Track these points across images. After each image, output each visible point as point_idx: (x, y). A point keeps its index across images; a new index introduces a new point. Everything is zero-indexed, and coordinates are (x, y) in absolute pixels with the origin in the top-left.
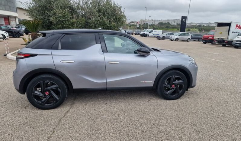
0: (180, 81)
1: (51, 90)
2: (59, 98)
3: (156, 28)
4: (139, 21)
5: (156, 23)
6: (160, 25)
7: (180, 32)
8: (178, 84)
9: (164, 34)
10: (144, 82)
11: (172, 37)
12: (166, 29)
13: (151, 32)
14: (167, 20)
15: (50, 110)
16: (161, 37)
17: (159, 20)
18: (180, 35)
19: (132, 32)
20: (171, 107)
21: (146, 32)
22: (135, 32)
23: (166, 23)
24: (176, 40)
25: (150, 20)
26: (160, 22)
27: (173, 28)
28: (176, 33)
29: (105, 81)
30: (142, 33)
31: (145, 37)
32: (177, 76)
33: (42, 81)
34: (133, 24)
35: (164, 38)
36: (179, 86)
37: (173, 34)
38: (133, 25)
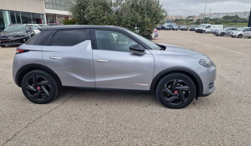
0: (186, 87)
1: (43, 85)
2: (49, 93)
3: (219, 22)
4: (199, 15)
5: (221, 17)
6: (225, 18)
7: (248, 27)
8: (183, 90)
9: (224, 29)
10: (138, 84)
11: (233, 33)
12: (233, 23)
13: (209, 27)
14: (235, 13)
15: (41, 105)
16: (220, 33)
17: (224, 14)
18: (244, 31)
19: (186, 28)
20: (166, 118)
21: (202, 27)
22: (189, 28)
23: (233, 17)
24: (239, 37)
25: (212, 14)
26: (225, 15)
27: (242, 22)
28: (239, 29)
29: (93, 80)
30: (197, 28)
31: (200, 33)
32: (180, 81)
33: (34, 76)
34: (191, 18)
35: (223, 34)
36: (184, 92)
37: (236, 30)
38: (192, 20)
